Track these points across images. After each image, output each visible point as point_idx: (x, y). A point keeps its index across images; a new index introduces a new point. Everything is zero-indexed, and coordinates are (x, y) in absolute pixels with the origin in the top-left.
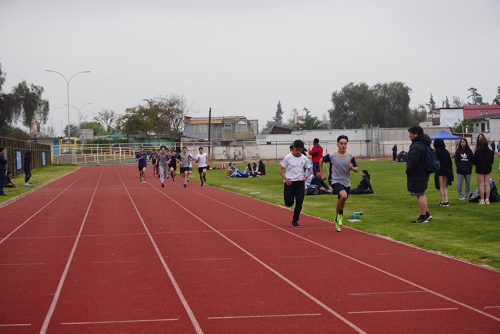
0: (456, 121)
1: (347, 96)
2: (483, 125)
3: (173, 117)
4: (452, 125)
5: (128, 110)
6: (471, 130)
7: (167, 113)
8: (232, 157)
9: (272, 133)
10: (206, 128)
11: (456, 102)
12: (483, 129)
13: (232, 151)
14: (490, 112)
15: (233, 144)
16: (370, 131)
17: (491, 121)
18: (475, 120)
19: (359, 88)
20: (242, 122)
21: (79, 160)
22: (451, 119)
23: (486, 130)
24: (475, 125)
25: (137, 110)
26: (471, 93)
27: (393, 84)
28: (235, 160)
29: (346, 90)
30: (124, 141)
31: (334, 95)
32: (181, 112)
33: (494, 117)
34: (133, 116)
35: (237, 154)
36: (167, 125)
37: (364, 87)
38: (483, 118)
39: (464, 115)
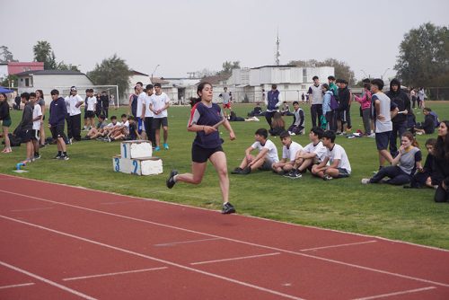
0: (2, 76)
2: (27, 80)
6: (16, 84)
12: (27, 85)
14: (32, 69)
17: (34, 77)
18: (20, 75)
23: (30, 85)
24: (19, 79)
33: (37, 73)
38: (26, 74)
39: (9, 70)
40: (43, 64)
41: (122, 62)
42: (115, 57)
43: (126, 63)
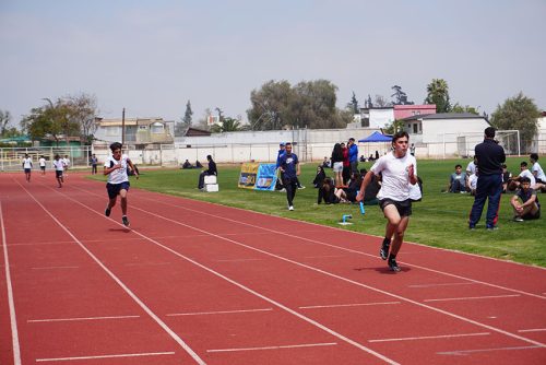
0: (387, 122)
1: (267, 95)
3: (83, 118)
4: (383, 126)
5: (34, 110)
7: (77, 114)
8: (148, 161)
9: (187, 135)
10: (119, 131)
11: (380, 101)
12: (416, 130)
13: (148, 155)
14: (423, 112)
15: (148, 147)
16: (296, 132)
17: (423, 122)
18: (408, 121)
19: (281, 86)
20: (157, 124)
22: (382, 119)
23: (419, 131)
24: (407, 125)
25: (44, 110)
26: (395, 91)
27: (318, 83)
28: (150, 165)
29: (266, 88)
30: (30, 145)
31: (253, 93)
32: (93, 112)
33: (427, 117)
34: (40, 117)
35: (153, 157)
36: (76, 127)
37: (285, 85)
38: (414, 119)
39: (395, 115)
40: (434, 106)
41: (529, 102)
42: (520, 96)
43: (534, 102)
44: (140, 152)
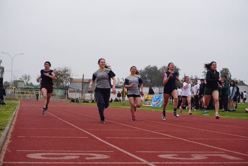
1: (147, 72)
3: (65, 78)
7: (62, 76)
10: (81, 85)
11: (196, 78)
16: (161, 88)
19: (153, 69)
21: (18, 97)
26: (203, 74)
29: (146, 69)
32: (69, 75)
36: (62, 82)
37: (155, 68)
44: (90, 94)
